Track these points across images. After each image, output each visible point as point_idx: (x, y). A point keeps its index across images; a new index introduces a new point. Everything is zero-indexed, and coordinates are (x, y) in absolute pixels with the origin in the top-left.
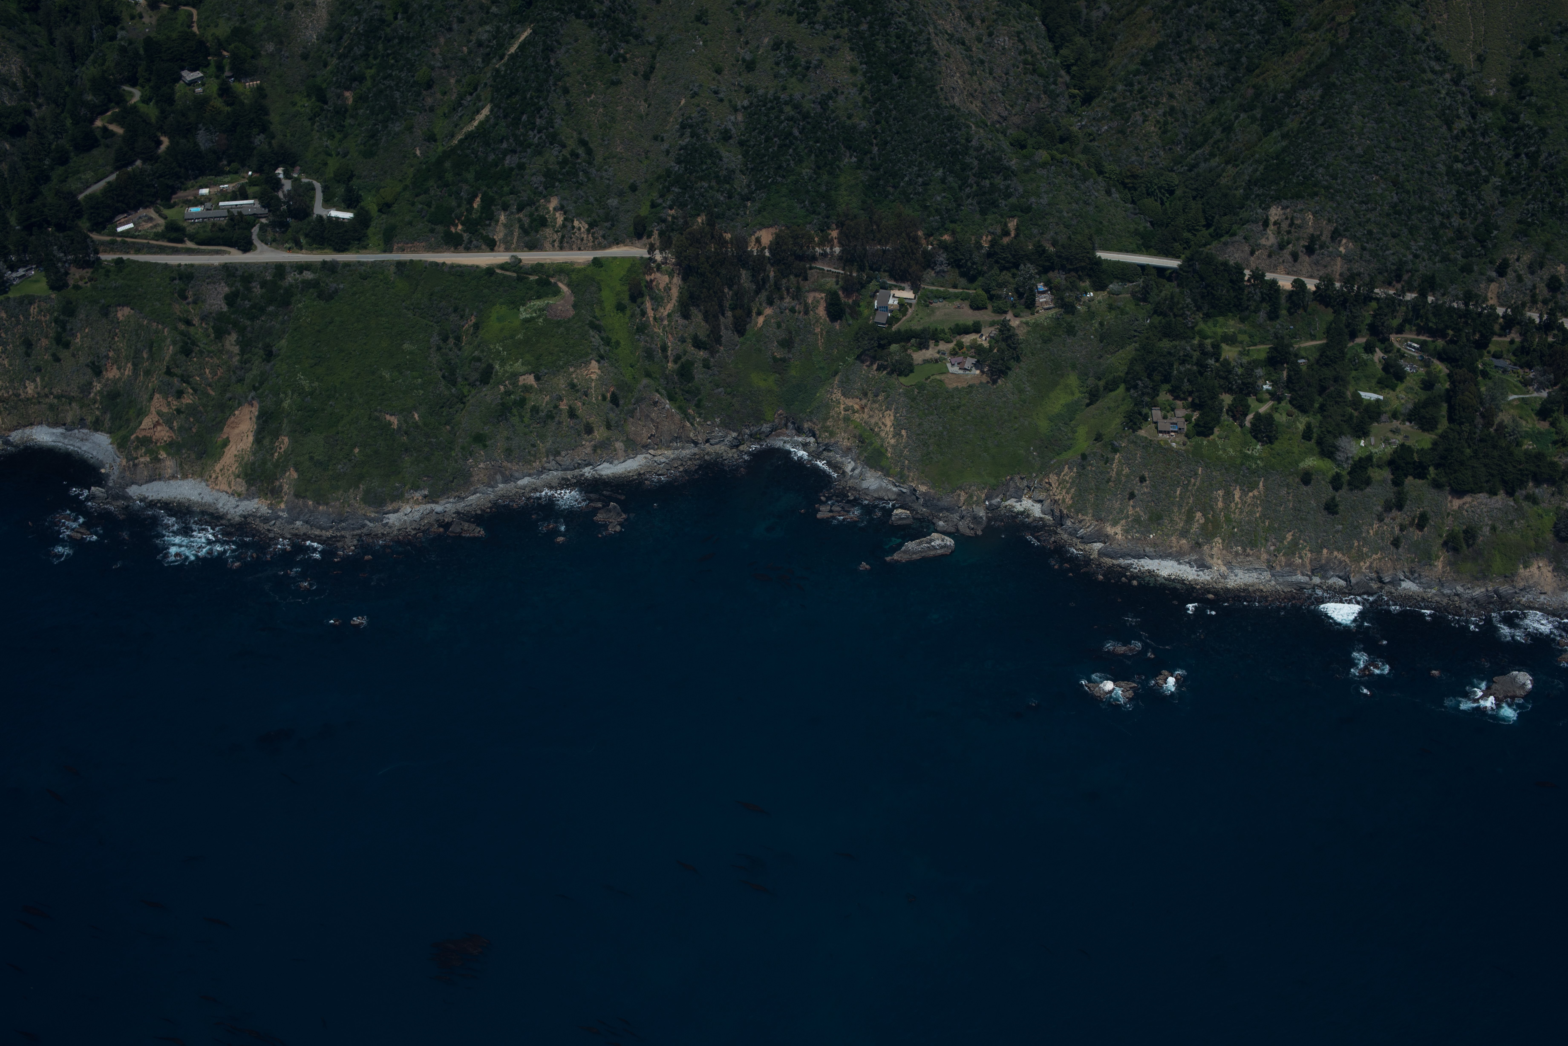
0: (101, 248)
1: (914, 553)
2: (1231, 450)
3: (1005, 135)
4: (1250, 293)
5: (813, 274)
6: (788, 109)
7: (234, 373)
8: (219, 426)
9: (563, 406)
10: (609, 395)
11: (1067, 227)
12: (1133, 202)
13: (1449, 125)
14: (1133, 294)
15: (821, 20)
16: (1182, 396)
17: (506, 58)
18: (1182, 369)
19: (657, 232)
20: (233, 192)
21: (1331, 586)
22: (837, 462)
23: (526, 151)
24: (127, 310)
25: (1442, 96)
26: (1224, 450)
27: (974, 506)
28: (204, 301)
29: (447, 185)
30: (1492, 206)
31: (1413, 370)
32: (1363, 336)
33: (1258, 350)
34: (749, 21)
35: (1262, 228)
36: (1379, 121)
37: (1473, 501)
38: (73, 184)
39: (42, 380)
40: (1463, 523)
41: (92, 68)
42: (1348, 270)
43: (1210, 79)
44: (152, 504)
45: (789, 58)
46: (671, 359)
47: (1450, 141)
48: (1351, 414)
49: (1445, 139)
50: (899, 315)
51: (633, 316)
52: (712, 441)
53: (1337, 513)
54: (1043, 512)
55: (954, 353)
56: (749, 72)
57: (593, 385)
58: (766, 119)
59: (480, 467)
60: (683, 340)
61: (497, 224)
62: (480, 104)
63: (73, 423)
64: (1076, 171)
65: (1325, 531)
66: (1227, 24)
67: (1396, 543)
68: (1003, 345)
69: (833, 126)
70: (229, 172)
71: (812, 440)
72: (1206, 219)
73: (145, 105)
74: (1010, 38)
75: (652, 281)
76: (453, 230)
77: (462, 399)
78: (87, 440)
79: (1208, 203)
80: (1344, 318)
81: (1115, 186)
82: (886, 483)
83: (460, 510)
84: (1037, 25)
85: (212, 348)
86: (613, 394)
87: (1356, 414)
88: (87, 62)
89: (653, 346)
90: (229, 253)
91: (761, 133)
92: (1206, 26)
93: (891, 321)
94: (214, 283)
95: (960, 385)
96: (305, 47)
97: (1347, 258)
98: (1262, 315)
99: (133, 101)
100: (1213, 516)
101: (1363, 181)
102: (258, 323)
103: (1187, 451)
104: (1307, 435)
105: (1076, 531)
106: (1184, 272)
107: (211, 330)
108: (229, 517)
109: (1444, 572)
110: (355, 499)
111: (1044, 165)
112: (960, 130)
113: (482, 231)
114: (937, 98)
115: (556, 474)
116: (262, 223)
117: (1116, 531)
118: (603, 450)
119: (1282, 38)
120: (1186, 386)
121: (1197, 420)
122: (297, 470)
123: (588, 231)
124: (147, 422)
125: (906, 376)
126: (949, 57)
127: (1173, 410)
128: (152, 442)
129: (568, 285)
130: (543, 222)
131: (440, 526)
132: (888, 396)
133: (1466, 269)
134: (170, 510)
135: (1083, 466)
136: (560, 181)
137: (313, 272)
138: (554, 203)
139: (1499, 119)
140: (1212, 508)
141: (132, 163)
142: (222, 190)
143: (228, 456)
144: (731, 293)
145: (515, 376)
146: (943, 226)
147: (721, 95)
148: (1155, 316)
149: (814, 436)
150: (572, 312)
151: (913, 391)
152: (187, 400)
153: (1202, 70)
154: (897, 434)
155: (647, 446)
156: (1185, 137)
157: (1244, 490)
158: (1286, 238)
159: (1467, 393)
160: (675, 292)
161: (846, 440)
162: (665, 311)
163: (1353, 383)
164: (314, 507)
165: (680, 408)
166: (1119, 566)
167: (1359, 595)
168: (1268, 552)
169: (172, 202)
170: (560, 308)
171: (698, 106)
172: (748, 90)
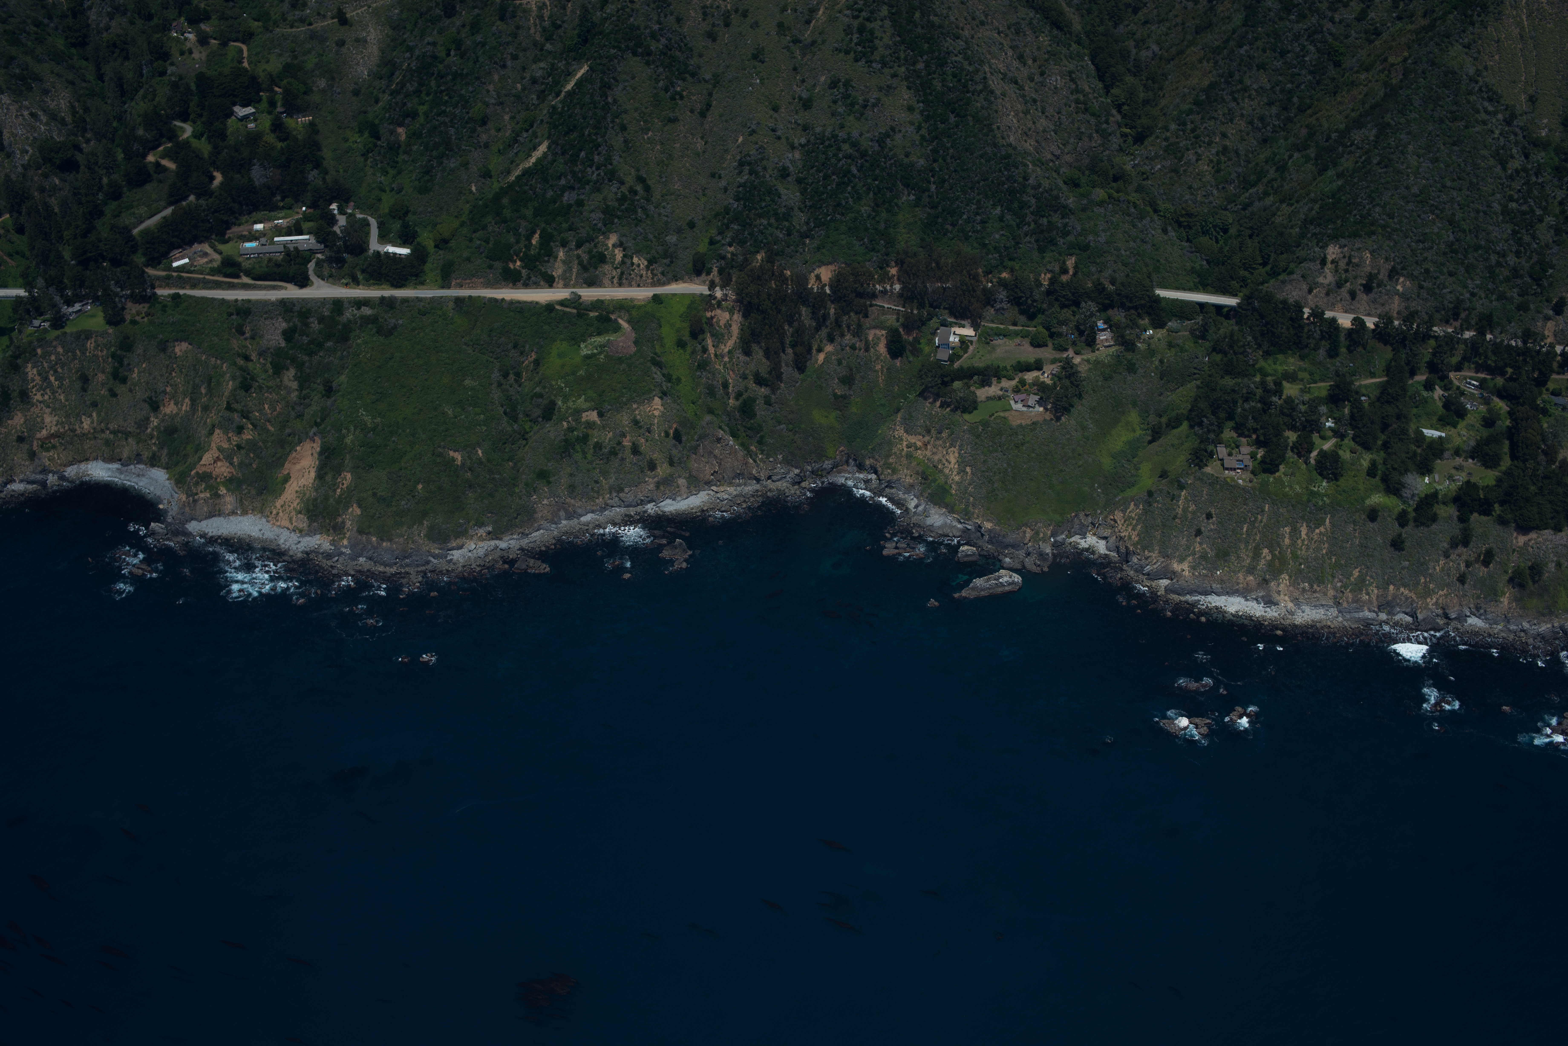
0: (157, 283)
1: (982, 590)
2: (1298, 487)
3: (1058, 174)
4: (1309, 331)
5: (873, 312)
6: (846, 147)
7: (293, 408)
8: (280, 461)
9: (627, 443)
10: (671, 432)
11: (1125, 265)
12: (1188, 240)
13: (1503, 165)
14: (1192, 332)
15: (878, 59)
16: (1247, 433)
17: (563, 94)
18: (1246, 406)
19: (716, 269)
20: (288, 227)
21: (1398, 622)
22: (900, 499)
23: (584, 188)
24: (184, 346)
25: (1496, 136)
26: (1291, 487)
27: (1040, 543)
28: (262, 337)
29: (505, 222)
30: (1547, 245)
31: (1474, 408)
32: (1422, 374)
33: (1319, 388)
34: (805, 59)
35: (1319, 266)
36: (1435, 160)
37: (1538, 537)
38: (126, 219)
39: (99, 414)
40: (1529, 560)
41: (142, 104)
42: (1406, 308)
43: (1262, 119)
44: (212, 540)
45: (846, 96)
46: (732, 396)
47: (1505, 180)
48: (1415, 452)
49: (1500, 178)
50: (961, 353)
51: (693, 352)
52: (774, 478)
53: (1403, 550)
54: (1108, 549)
55: (1017, 391)
56: (806, 110)
57: (656, 421)
58: (824, 156)
59: (543, 504)
60: (744, 377)
61: (555, 261)
62: (537, 141)
63: (130, 458)
64: (1133, 210)
65: (1391, 568)
66: (1279, 64)
67: (1462, 579)
68: (1067, 382)
69: (891, 164)
70: (283, 208)
71: (874, 476)
72: (1263, 257)
73: (196, 141)
74: (1062, 78)
75: (712, 318)
76: (511, 266)
77: (524, 436)
78: (143, 475)
79: (1264, 242)
80: (1404, 356)
81: (1171, 224)
82: (950, 520)
83: (524, 546)
84: (1087, 65)
85: (270, 384)
86: (676, 430)
87: (1419, 451)
88: (136, 97)
89: (715, 383)
90: (286, 288)
91: (819, 171)
92: (1257, 66)
93: (953, 358)
94: (272, 318)
95: (1024, 423)
96: (356, 84)
97: (1404, 297)
98: (1322, 353)
99: (186, 136)
100: (1280, 553)
101: (1419, 220)
102: (316, 358)
103: (1253, 488)
104: (1371, 472)
105: (1142, 567)
106: (1243, 310)
107: (269, 366)
108: (291, 553)
109: (1510, 608)
110: (419, 535)
111: (1101, 204)
112: (1017, 168)
113: (540, 267)
114: (994, 137)
115: (618, 511)
116: (318, 258)
117: (1183, 568)
118: (666, 486)
119: (1334, 79)
120: (1251, 423)
121: (1263, 457)
122: (360, 506)
123: (647, 267)
124: (207, 458)
125: (970, 413)
126: (1005, 96)
127: (1238, 447)
128: (212, 477)
129: (629, 322)
130: (602, 259)
131: (505, 562)
132: (952, 433)
133: (1523, 307)
134: (232, 546)
135: (1149, 502)
136: (619, 218)
137: (371, 308)
138: (613, 239)
139: (1552, 159)
140: (1279, 545)
141: (185, 198)
142: (276, 226)
143: (289, 492)
144: (791, 330)
145: (578, 412)
146: (1002, 263)
147: (779, 133)
148: (1214, 353)
149: (876, 472)
150: (633, 349)
151: (978, 428)
152: (248, 435)
153: (1254, 110)
154: (962, 471)
155: (709, 483)
156: (1238, 177)
157: (1310, 527)
158: (1343, 276)
159: (1530, 430)
160: (735, 329)
161: (908, 477)
162: (726, 348)
163: (1415, 420)
164: (378, 543)
165: (742, 445)
166: (1187, 602)
167: (1426, 631)
168: (1335, 588)
169: (227, 237)
170: (621, 344)
171: (756, 143)
172: (805, 128)
